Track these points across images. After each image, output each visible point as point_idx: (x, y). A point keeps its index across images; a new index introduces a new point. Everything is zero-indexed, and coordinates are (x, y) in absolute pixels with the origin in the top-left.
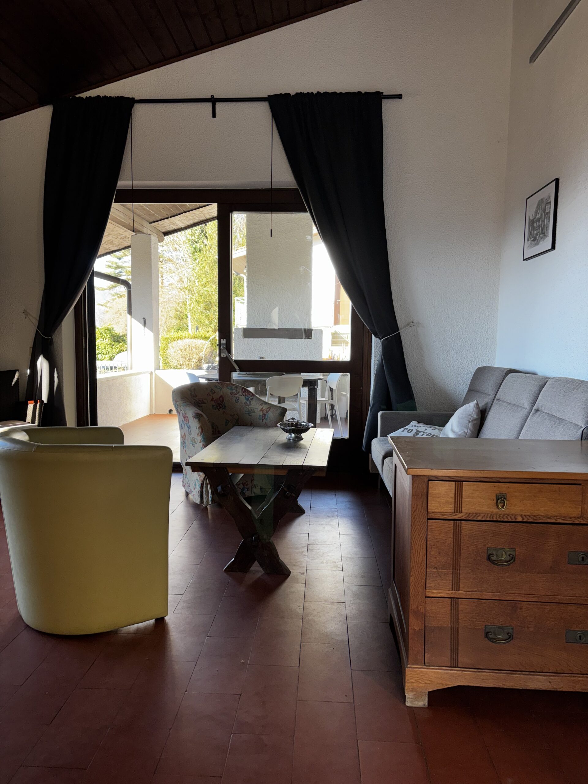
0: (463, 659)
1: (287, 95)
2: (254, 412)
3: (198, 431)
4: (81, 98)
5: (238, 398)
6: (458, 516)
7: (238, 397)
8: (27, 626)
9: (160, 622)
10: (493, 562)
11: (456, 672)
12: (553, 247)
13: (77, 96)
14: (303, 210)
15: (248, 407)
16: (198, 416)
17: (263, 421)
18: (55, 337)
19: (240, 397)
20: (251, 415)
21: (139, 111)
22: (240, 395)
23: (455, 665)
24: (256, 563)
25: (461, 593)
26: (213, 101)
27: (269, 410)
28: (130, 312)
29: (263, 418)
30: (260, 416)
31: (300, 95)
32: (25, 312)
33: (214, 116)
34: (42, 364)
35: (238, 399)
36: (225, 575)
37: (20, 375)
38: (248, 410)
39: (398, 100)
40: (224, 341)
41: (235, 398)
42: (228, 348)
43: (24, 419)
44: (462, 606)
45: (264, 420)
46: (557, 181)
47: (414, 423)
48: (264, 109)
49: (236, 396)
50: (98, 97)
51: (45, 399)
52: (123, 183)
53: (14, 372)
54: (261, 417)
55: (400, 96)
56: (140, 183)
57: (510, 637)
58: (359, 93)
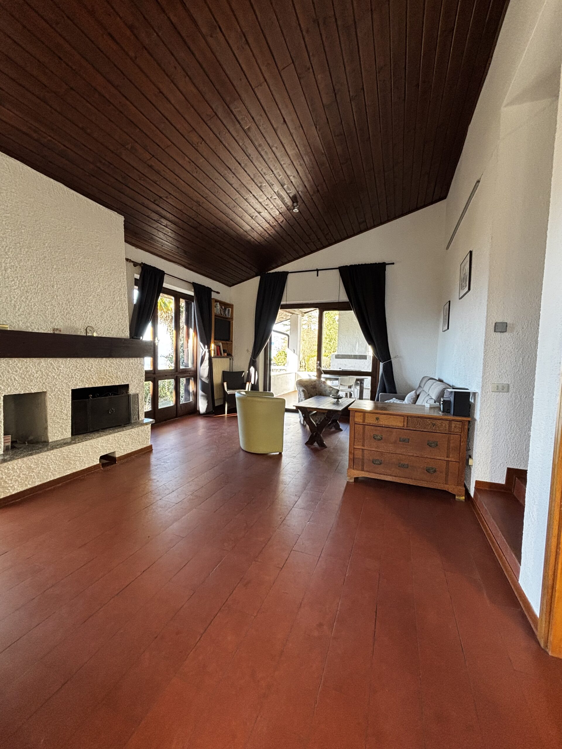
0: (365, 469)
1: (347, 266)
2: (327, 391)
3: (304, 396)
4: (270, 273)
6: (364, 424)
8: (243, 450)
9: (280, 453)
10: (375, 439)
11: (363, 472)
12: (448, 328)
13: (269, 272)
14: (352, 310)
15: (325, 389)
16: (303, 391)
18: (257, 360)
21: (290, 276)
23: (363, 470)
24: (316, 442)
25: (365, 448)
26: (317, 270)
27: (332, 390)
28: (288, 347)
30: (329, 392)
31: (351, 266)
32: (248, 351)
33: (318, 276)
34: (252, 369)
35: (323, 385)
36: (305, 445)
37: (245, 374)
39: (393, 265)
40: (318, 362)
41: (320, 385)
42: (320, 365)
43: (245, 389)
44: (365, 452)
46: (450, 302)
47: (394, 399)
48: (337, 272)
50: (276, 272)
51: (253, 382)
52: (283, 303)
53: (243, 372)
55: (393, 264)
56: (288, 303)
57: (381, 464)
58: (376, 263)
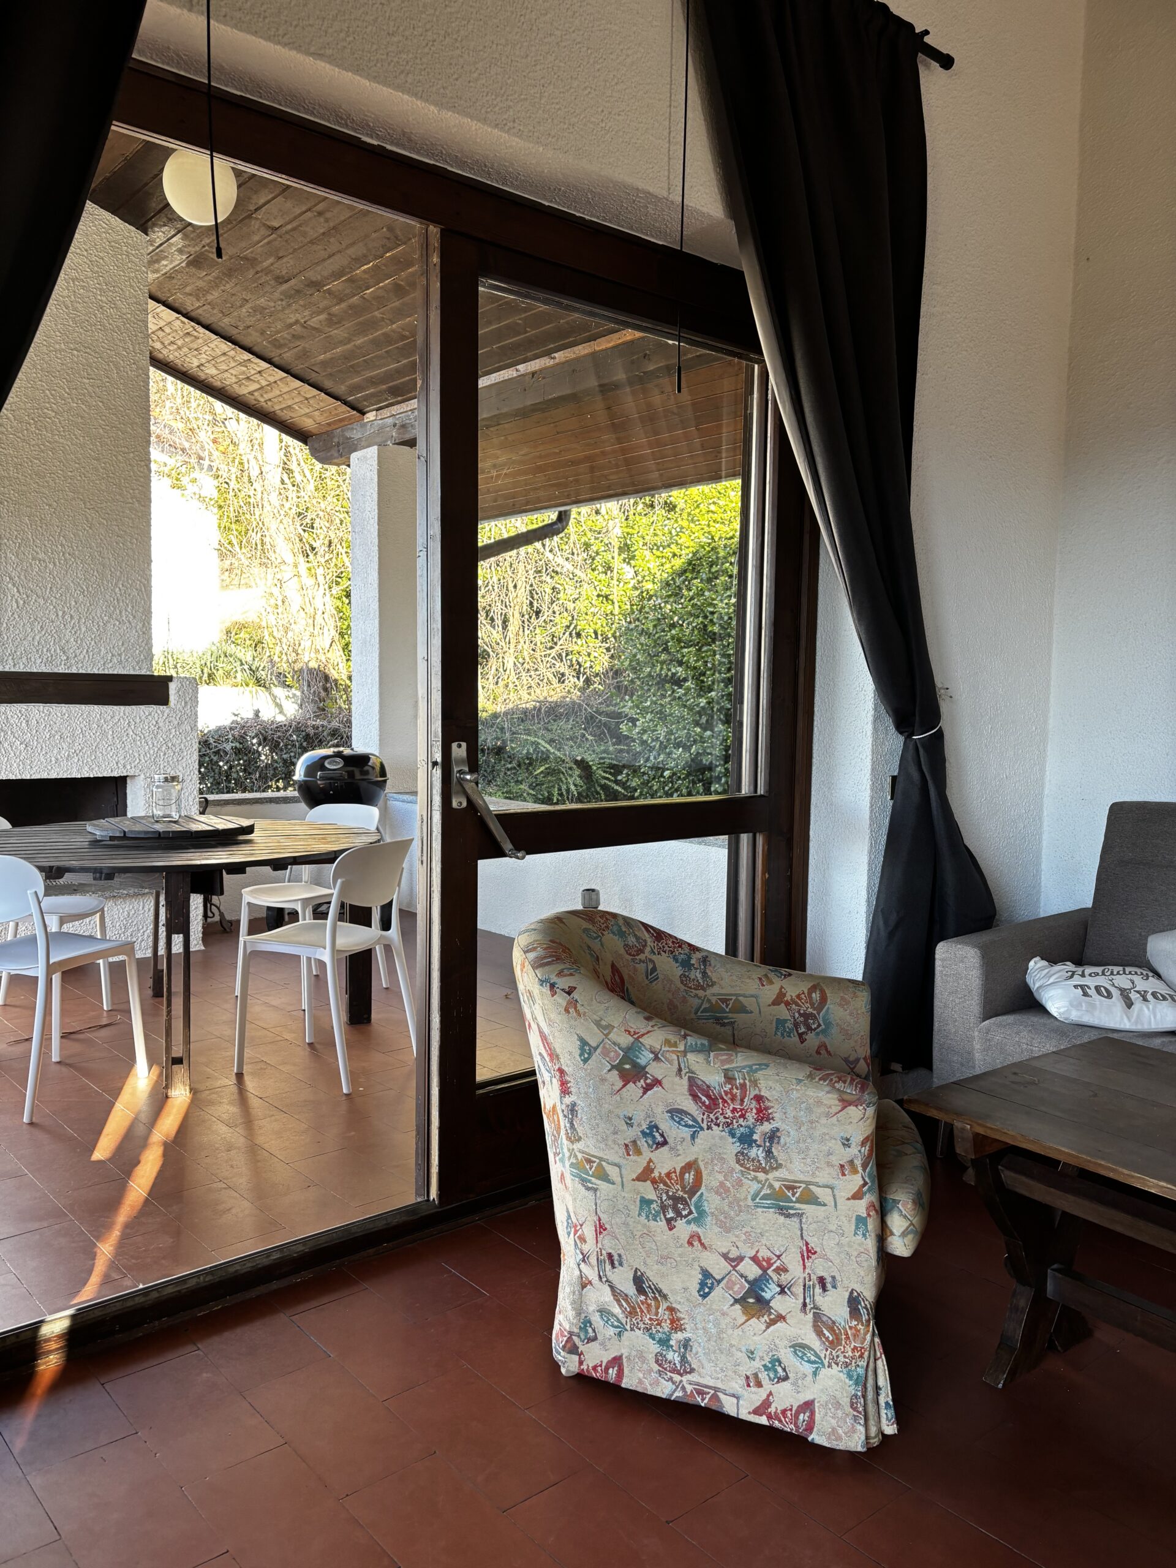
2: (742, 1009)
5: (650, 966)
7: (651, 961)
15: (701, 993)
17: (802, 1041)
19: (654, 957)
20: (732, 1023)
22: (653, 952)
27: (824, 999)
29: (802, 1029)
30: (781, 1022)
35: (654, 969)
38: (706, 1005)
40: (459, 751)
41: (642, 967)
45: (810, 1037)
49: (642, 957)
54: (789, 1025)
55: (943, 60)
